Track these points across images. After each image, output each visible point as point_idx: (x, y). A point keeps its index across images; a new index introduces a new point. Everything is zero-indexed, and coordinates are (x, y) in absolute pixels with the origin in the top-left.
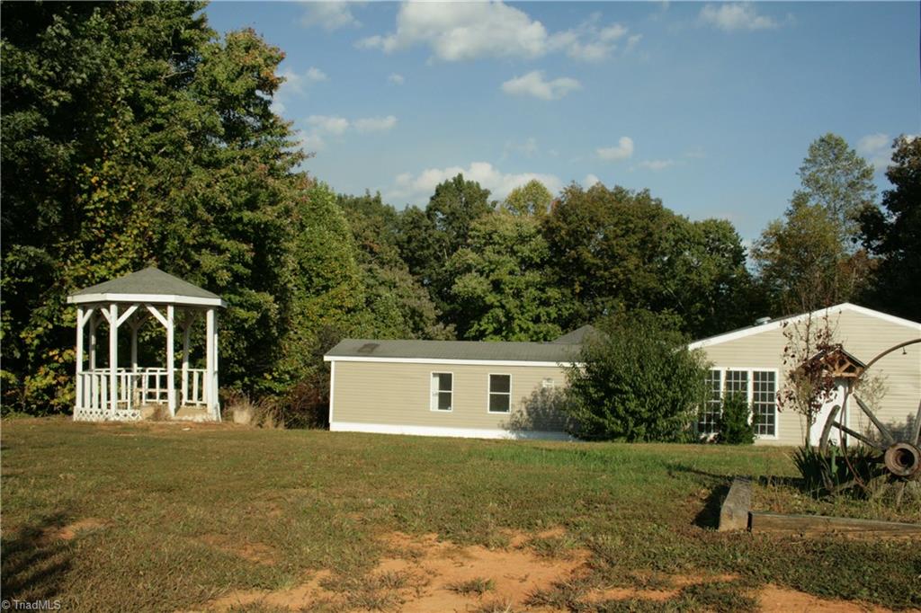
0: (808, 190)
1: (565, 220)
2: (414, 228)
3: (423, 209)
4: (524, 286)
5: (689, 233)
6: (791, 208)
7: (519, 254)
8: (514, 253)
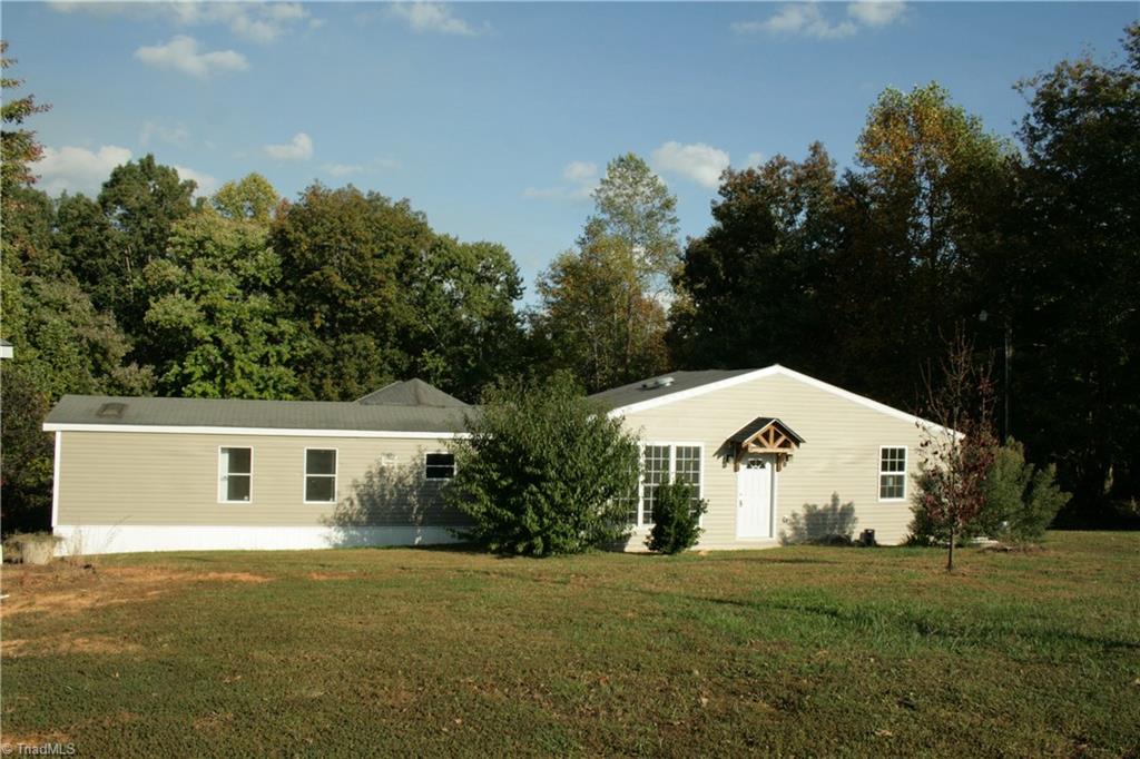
0: (606, 217)
1: (305, 229)
2: (82, 225)
3: (94, 200)
4: (248, 316)
5: (459, 258)
6: (583, 236)
7: (241, 272)
8: (234, 270)
